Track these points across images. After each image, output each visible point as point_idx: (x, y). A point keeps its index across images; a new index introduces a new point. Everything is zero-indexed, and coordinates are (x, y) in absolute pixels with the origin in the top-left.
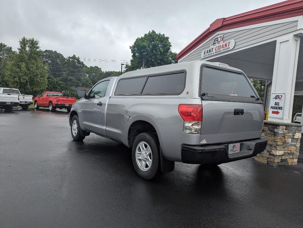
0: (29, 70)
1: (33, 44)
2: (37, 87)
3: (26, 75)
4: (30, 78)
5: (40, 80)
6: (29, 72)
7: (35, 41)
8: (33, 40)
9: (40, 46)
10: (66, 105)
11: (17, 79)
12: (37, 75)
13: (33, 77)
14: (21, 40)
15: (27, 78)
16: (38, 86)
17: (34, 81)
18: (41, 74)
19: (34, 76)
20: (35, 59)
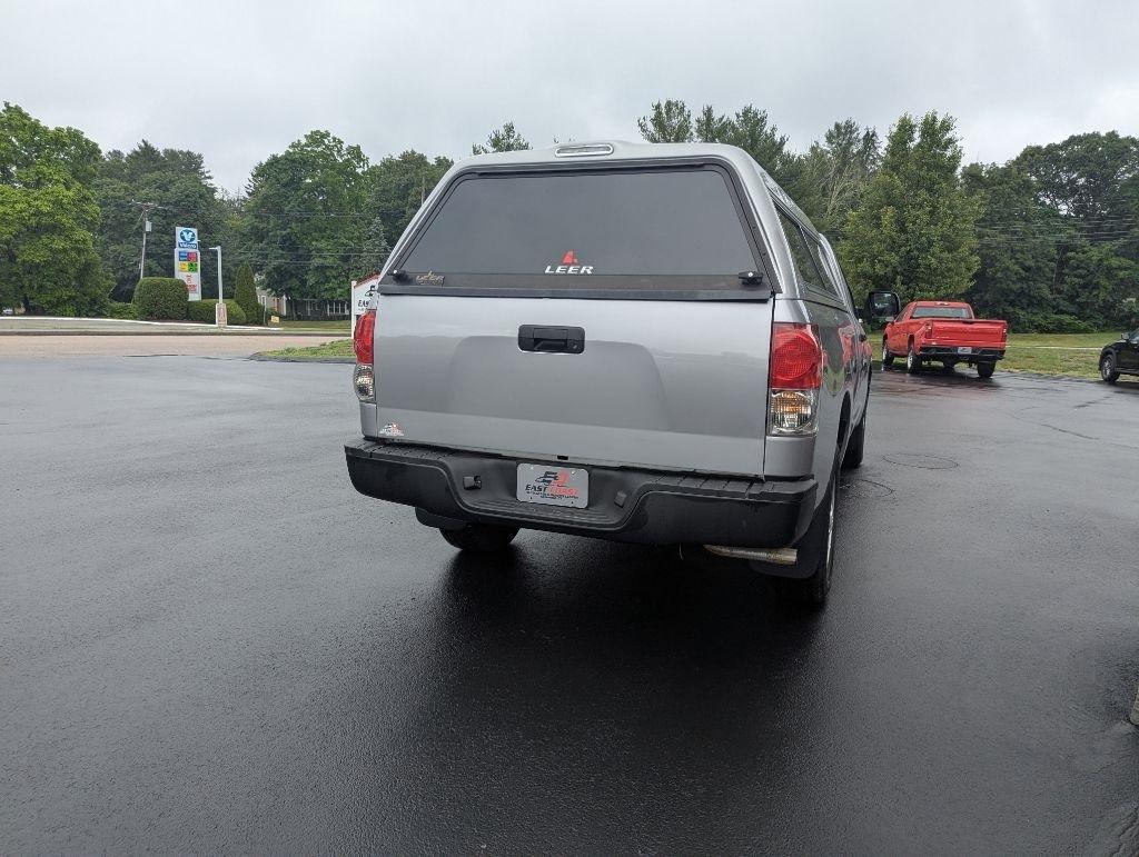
0: (903, 230)
1: (935, 131)
2: (926, 286)
3: (893, 246)
4: (908, 257)
5: (940, 261)
6: (903, 237)
7: (944, 122)
8: (934, 119)
9: (958, 136)
10: (959, 352)
11: (865, 266)
12: (931, 243)
13: (916, 253)
14: (895, 130)
15: (894, 259)
16: (932, 284)
17: (919, 266)
18: (944, 237)
19: (917, 249)
20: (930, 190)
